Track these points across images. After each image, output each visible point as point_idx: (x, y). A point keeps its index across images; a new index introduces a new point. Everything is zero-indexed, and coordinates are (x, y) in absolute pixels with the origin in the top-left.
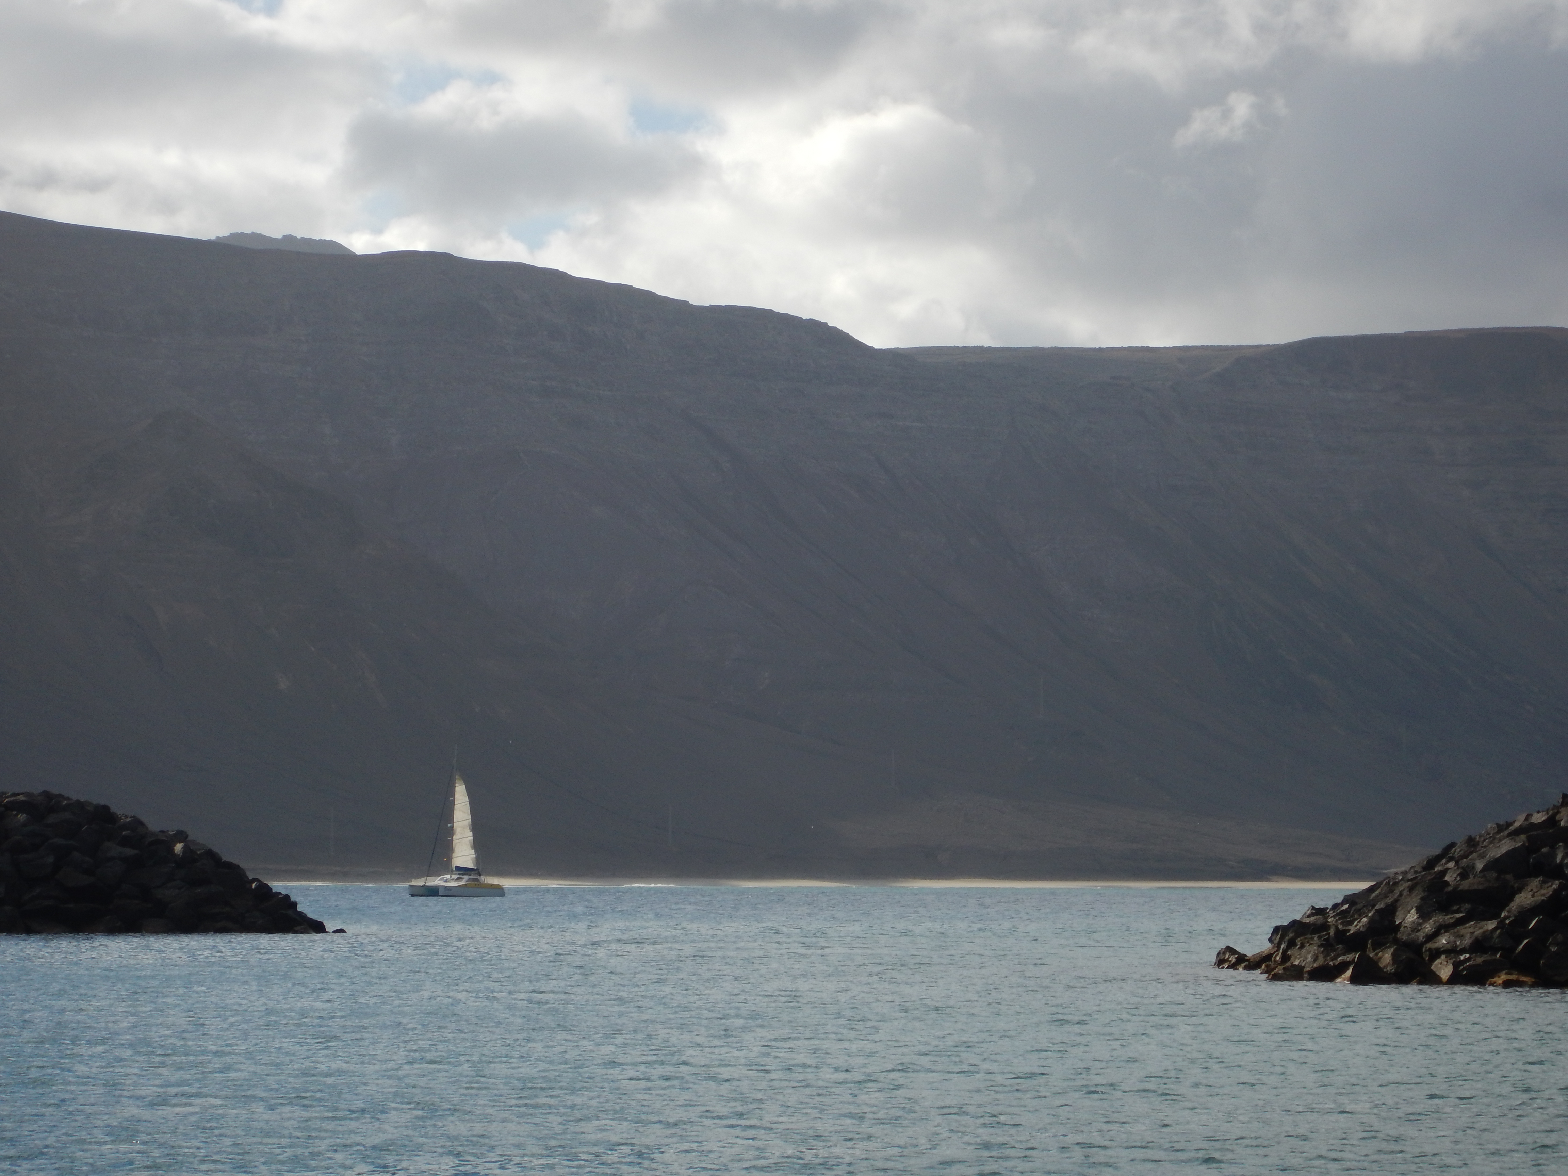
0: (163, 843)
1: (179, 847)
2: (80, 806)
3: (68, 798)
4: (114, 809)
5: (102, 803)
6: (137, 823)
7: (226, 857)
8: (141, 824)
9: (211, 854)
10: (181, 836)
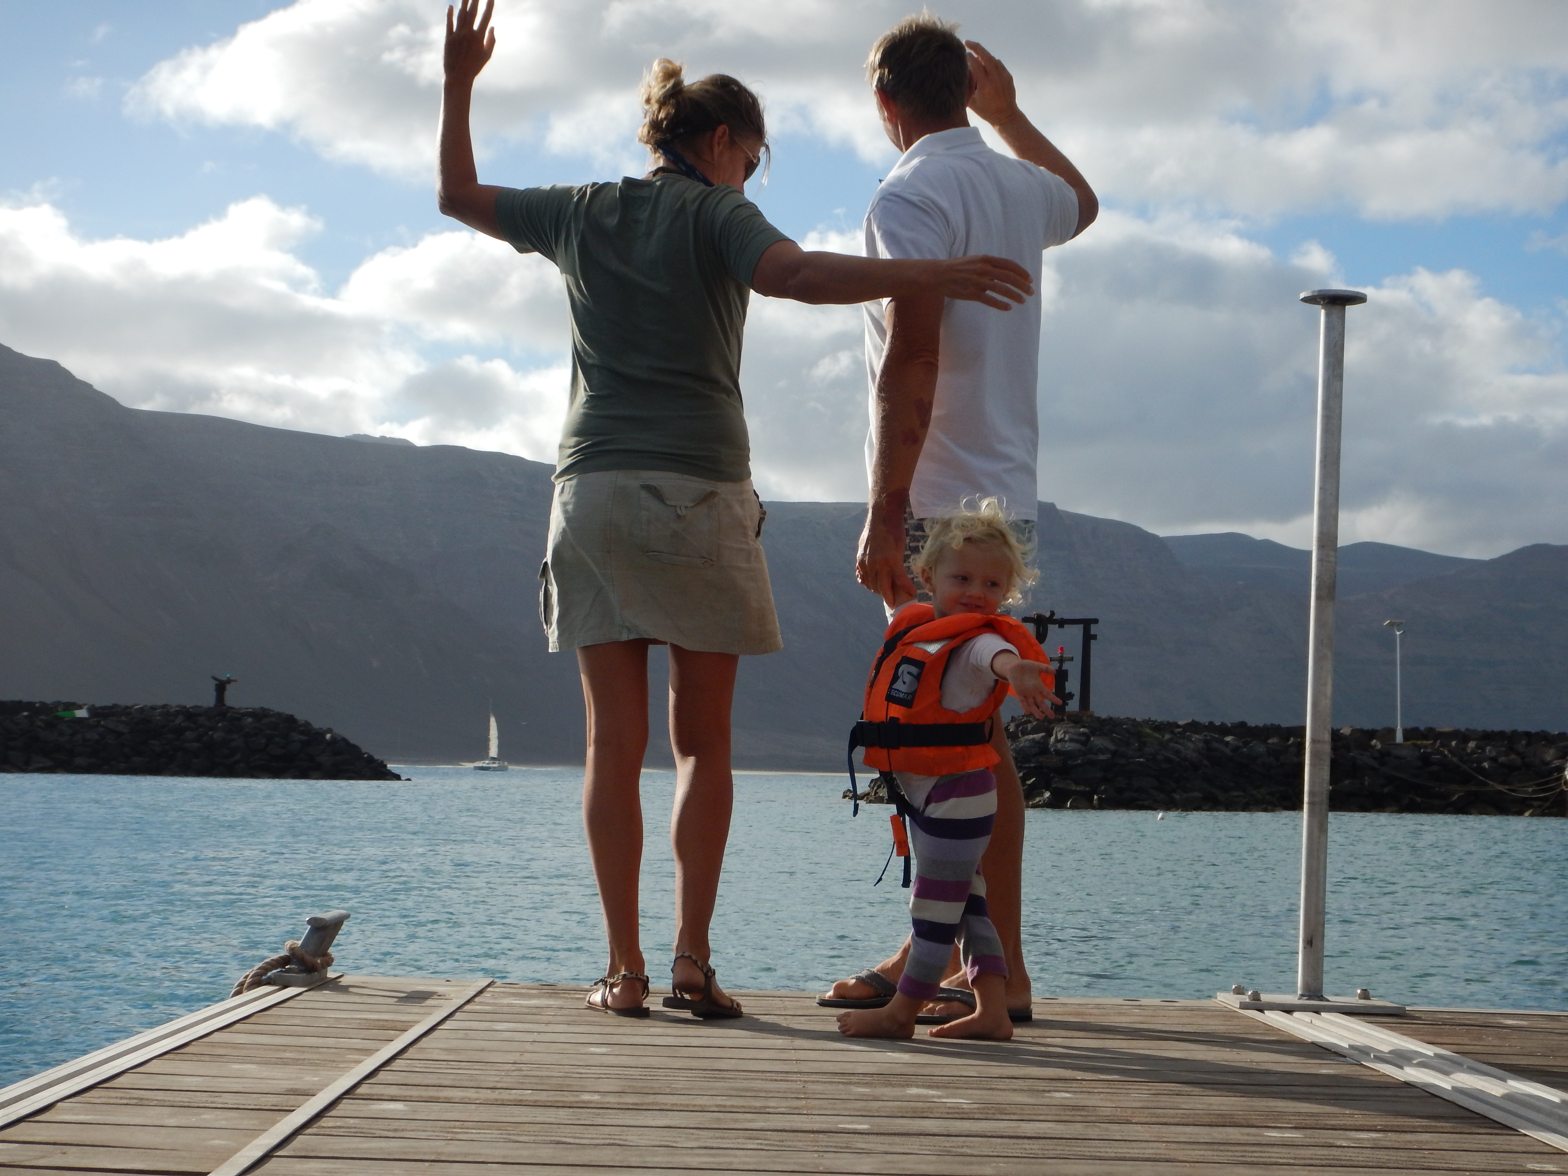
0: (320, 734)
1: (328, 736)
2: (279, 715)
3: (273, 711)
4: (296, 717)
5: (290, 713)
6: (307, 724)
7: (352, 741)
8: (310, 724)
9: (344, 740)
10: (330, 731)
